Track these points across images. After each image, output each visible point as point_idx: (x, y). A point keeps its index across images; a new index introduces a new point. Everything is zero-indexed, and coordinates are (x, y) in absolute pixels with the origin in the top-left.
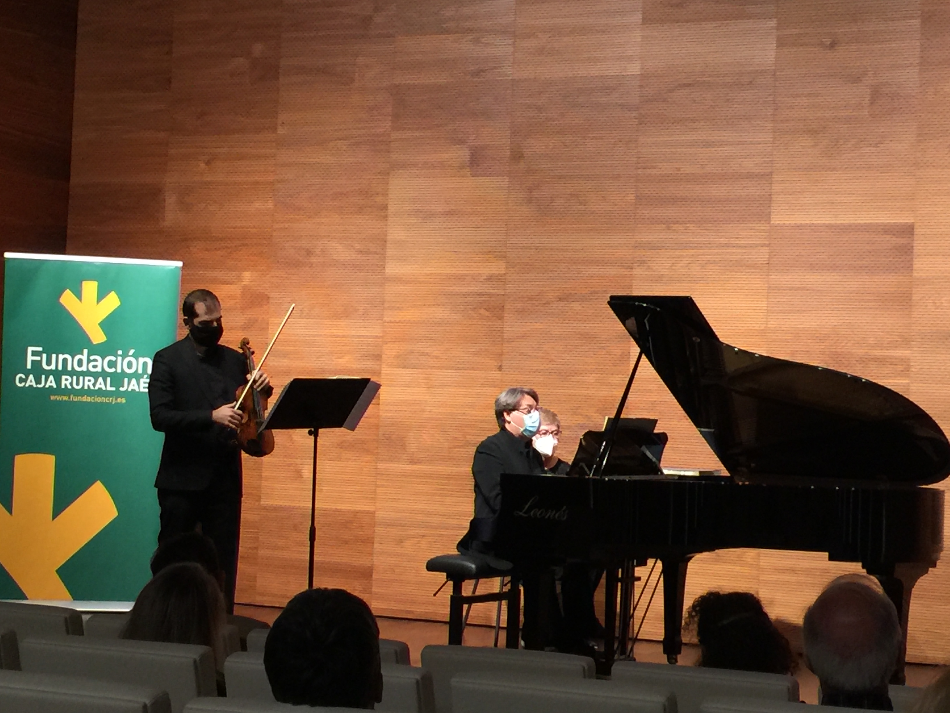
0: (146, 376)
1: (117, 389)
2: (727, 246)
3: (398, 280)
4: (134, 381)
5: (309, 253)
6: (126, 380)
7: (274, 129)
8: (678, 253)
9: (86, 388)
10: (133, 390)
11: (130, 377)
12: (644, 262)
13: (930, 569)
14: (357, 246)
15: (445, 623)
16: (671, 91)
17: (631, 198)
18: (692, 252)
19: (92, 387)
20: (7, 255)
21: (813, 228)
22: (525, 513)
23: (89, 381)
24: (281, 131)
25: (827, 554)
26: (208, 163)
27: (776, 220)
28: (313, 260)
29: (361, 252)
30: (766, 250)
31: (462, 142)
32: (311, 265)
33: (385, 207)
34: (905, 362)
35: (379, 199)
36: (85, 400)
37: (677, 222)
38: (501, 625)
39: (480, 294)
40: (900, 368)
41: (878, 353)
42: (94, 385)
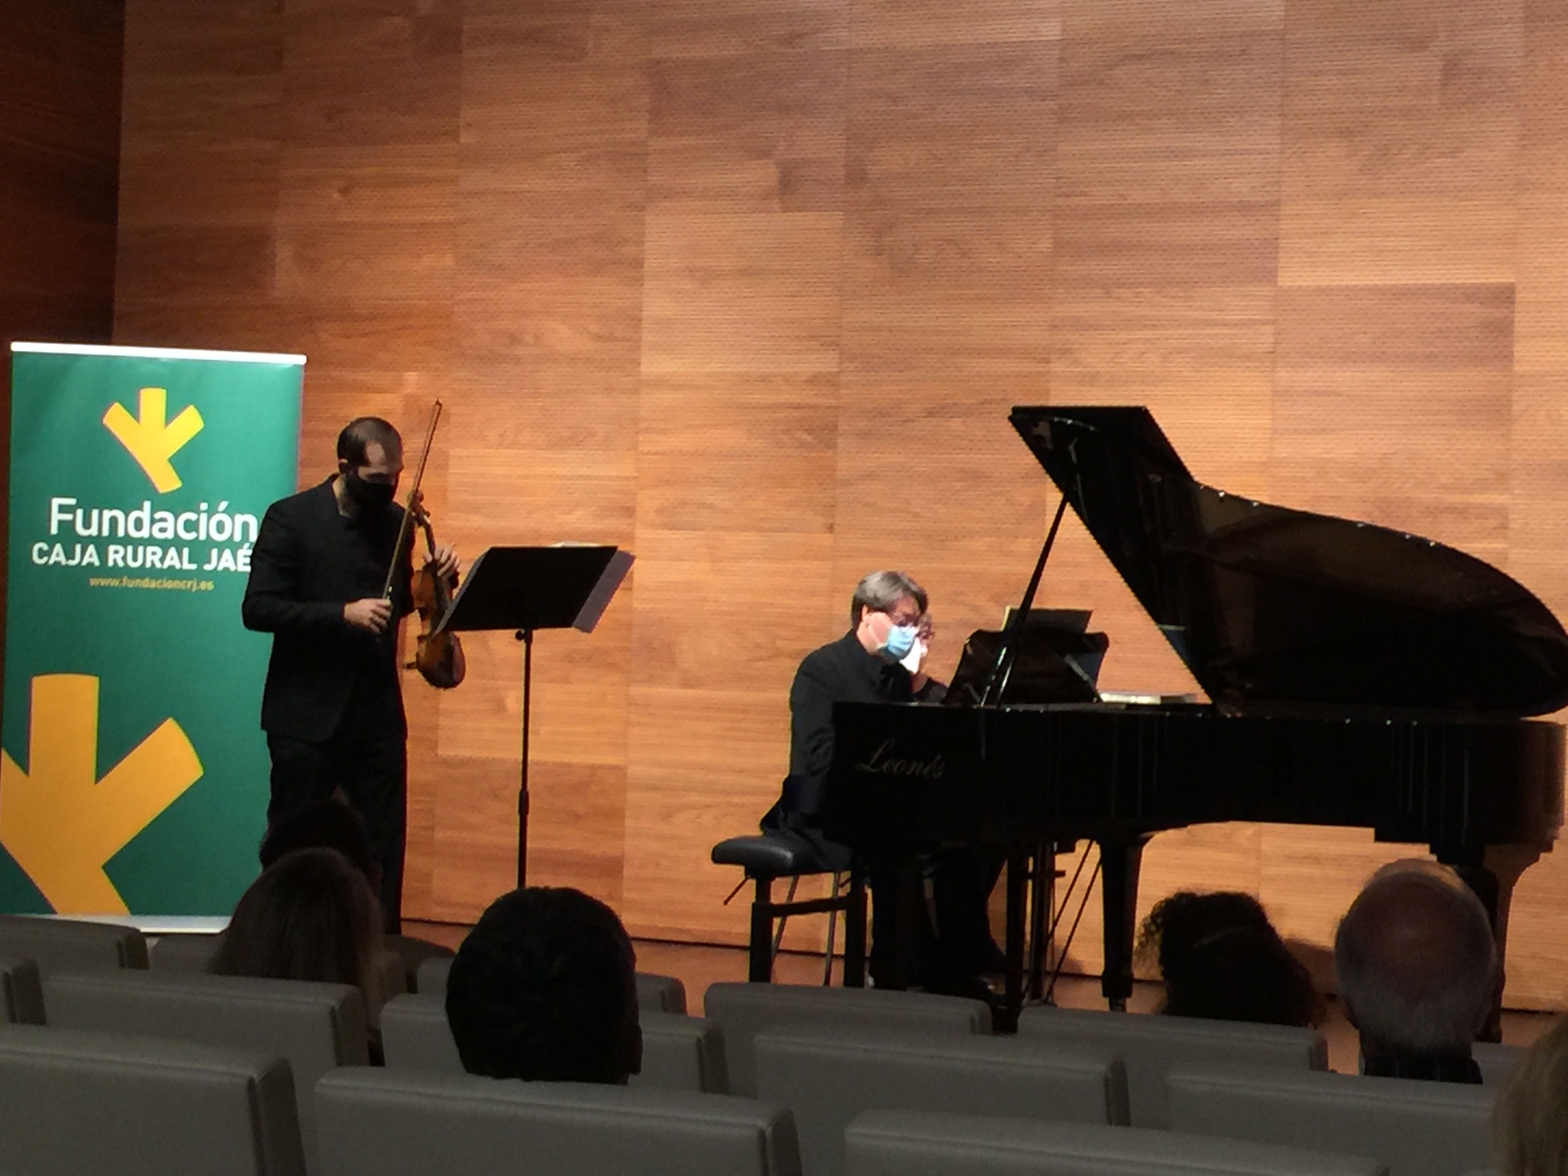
0: (247, 545)
1: (200, 568)
2: (1207, 323)
3: (660, 383)
4: (227, 553)
5: (514, 339)
6: (215, 552)
7: (454, 135)
8: (1123, 336)
9: (148, 565)
10: (226, 569)
11: (221, 547)
12: (1069, 351)
13: (1542, 855)
14: (594, 328)
15: (742, 948)
16: (1110, 67)
17: (1045, 245)
18: (1148, 334)
19: (158, 565)
20: (17, 347)
21: (1349, 292)
22: (872, 766)
23: (154, 553)
24: (466, 138)
25: (1371, 831)
26: (344, 191)
27: (1285, 280)
28: (520, 351)
29: (598, 338)
30: (1269, 329)
31: (764, 153)
32: (518, 360)
33: (637, 264)
34: (1501, 512)
35: (628, 250)
36: (146, 586)
37: (1122, 286)
38: (835, 952)
39: (797, 407)
40: (1492, 522)
41: (1456, 498)
42: (162, 560)
